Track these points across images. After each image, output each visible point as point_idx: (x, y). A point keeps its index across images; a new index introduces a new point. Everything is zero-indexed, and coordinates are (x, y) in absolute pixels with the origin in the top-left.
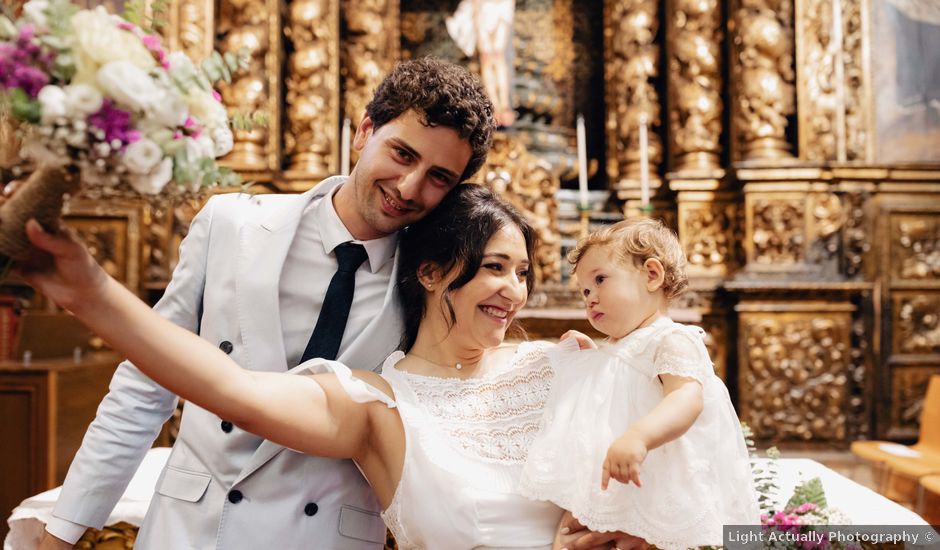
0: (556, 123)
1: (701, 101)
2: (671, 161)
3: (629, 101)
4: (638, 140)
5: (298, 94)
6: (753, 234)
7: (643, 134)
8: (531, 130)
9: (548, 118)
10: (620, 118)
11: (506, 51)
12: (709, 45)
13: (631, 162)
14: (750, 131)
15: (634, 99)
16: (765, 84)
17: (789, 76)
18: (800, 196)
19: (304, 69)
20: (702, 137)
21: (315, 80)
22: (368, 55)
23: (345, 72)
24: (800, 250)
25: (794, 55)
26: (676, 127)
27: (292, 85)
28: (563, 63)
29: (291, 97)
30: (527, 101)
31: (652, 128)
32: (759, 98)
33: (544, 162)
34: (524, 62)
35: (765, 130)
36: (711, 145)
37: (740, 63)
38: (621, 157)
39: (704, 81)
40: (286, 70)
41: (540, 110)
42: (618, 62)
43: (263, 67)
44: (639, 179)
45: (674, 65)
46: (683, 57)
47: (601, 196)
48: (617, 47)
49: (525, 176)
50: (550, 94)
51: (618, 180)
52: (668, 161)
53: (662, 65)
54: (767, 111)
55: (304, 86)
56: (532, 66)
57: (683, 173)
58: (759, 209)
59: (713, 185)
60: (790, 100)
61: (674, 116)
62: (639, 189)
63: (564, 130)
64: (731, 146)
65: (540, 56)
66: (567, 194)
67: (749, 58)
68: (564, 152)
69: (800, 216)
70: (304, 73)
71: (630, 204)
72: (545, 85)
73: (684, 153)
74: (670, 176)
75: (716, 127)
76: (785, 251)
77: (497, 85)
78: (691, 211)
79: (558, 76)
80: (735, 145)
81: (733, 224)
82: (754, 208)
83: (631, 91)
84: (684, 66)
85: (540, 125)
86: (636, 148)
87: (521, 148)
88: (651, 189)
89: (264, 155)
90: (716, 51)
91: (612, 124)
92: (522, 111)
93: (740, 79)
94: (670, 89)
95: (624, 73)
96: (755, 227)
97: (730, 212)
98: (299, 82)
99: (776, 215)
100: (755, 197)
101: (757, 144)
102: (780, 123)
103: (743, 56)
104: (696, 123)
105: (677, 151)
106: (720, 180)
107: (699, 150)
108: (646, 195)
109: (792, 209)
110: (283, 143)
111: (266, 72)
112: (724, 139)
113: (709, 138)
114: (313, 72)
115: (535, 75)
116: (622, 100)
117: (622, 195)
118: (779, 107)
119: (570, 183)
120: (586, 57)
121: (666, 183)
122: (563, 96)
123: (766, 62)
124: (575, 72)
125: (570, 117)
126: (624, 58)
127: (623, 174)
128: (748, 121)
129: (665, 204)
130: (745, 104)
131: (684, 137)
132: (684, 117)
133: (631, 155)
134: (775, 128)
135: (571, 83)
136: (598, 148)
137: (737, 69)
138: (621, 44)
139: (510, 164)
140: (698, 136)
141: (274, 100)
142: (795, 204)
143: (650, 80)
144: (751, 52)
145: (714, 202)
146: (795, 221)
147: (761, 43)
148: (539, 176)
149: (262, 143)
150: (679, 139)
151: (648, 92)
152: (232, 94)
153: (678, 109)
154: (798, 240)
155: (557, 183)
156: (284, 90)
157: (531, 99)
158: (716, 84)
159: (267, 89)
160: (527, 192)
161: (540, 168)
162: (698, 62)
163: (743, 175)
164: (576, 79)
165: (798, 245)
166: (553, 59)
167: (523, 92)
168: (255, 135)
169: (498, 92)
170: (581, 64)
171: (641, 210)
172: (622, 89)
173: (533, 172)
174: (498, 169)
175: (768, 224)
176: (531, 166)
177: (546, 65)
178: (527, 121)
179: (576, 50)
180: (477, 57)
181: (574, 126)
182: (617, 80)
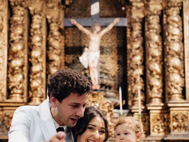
0: (112, 89)
1: (156, 82)
2: (148, 101)
3: (135, 82)
4: (138, 94)
5: (33, 79)
6: (173, 123)
7: (139, 92)
8: (105, 91)
9: (110, 87)
10: (132, 88)
11: (97, 67)
12: (159, 66)
13: (135, 101)
14: (172, 92)
15: (137, 82)
16: (175, 78)
17: (183, 75)
18: (186, 112)
19: (35, 71)
20: (157, 94)
21: (38, 75)
22: (55, 67)
23: (47, 72)
24: (187, 128)
25: (184, 69)
26: (149, 90)
27: (31, 76)
28: (114, 71)
29: (31, 80)
30: (104, 82)
31: (142, 91)
32: (174, 82)
33: (109, 101)
34: (103, 70)
35: (176, 91)
36: (160, 96)
37: (168, 71)
38: (132, 99)
39: (158, 77)
40: (30, 72)
41: (107, 85)
42: (131, 71)
43: (23, 71)
44: (138, 106)
45: (148, 72)
46: (151, 69)
47: (126, 111)
48: (131, 66)
49: (103, 105)
50: (111, 80)
51: (131, 107)
52: (146, 101)
53: (145, 71)
54: (176, 86)
55: (35, 77)
56: (105, 71)
57: (152, 104)
58: (174, 115)
59: (160, 108)
60: (183, 83)
61: (148, 87)
62: (138, 109)
63: (115, 91)
64: (165, 96)
65: (107, 68)
66: (116, 111)
67: (171, 70)
68: (115, 98)
69: (187, 117)
70: (35, 73)
71: (135, 114)
72: (109, 77)
73: (152, 98)
74: (147, 105)
75: (161, 90)
76: (182, 128)
77: (95, 76)
78: (154, 116)
79: (113, 75)
80: (167, 96)
81: (166, 120)
82: (173, 115)
83: (135, 79)
84: (151, 72)
85: (107, 89)
86: (137, 97)
87: (102, 96)
88: (142, 109)
89: (22, 98)
90: (161, 67)
91: (129, 89)
92: (102, 85)
93: (168, 76)
94: (147, 79)
95: (133, 74)
96: (173, 121)
97: (166, 116)
98: (33, 76)
99: (179, 117)
100: (173, 112)
101: (173, 96)
102: (180, 89)
103: (169, 69)
104: (155, 89)
105: (150, 98)
106: (162, 107)
107: (156, 97)
108: (140, 111)
109: (184, 116)
110: (28, 94)
111: (24, 72)
112: (164, 94)
113: (159, 94)
114: (38, 72)
115: (106, 74)
116: (132, 82)
117: (133, 111)
118: (180, 85)
119: (117, 107)
120: (121, 69)
121: (146, 107)
122: (114, 80)
123: (176, 71)
124: (118, 73)
125: (117, 87)
126: (134, 70)
127: (133, 104)
128: (171, 89)
129: (146, 114)
130: (170, 84)
131: (152, 94)
132: (152, 87)
133: (135, 99)
134: (179, 91)
135: (117, 76)
136: (125, 97)
137: (167, 73)
138: (132, 65)
139: (99, 101)
140: (156, 93)
141: (26, 81)
142: (185, 114)
143: (141, 76)
144: (171, 68)
145: (161, 113)
146: (185, 119)
147: (175, 66)
148: (108, 105)
149: (22, 94)
150: (150, 94)
151: (140, 80)
152: (13, 79)
153: (150, 85)
154: (186, 125)
155: (113, 107)
156: (29, 78)
157: (105, 81)
158: (161, 78)
159: (23, 78)
160: (104, 110)
161: (108, 102)
162: (156, 71)
163: (169, 105)
164: (118, 75)
165: (186, 126)
166: (111, 69)
167: (102, 79)
168: (19, 91)
169: (95, 79)
170: (120, 71)
171: (139, 115)
172: (132, 79)
173: (106, 104)
174: (95, 103)
175: (177, 120)
176: (105, 102)
177: (109, 71)
178: (104, 88)
179: (118, 67)
180: (89, 68)
181: (118, 90)
182: (131, 76)
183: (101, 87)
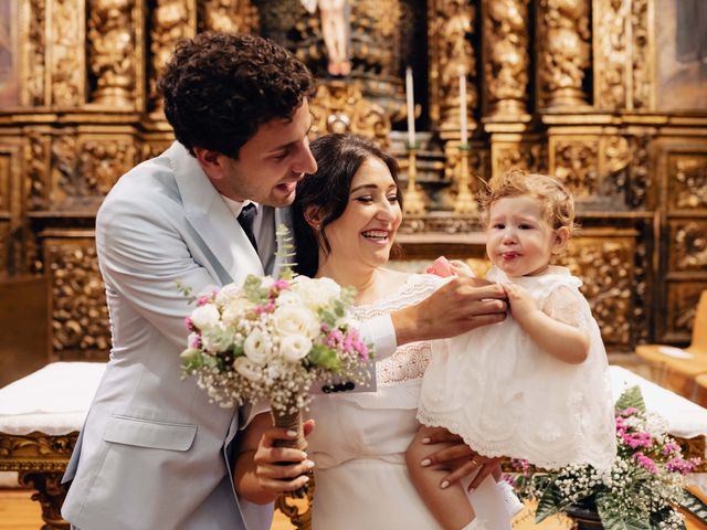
0: (385, 73)
1: (509, 54)
2: (485, 106)
3: (449, 55)
4: (458, 88)
5: (161, 45)
6: (555, 170)
7: (463, 83)
8: (364, 79)
9: (378, 68)
10: (441, 69)
11: (344, 9)
12: (518, 6)
13: (451, 107)
14: (553, 82)
15: (454, 53)
16: (565, 41)
17: (587, 35)
18: (594, 138)
19: (167, 22)
20: (512, 87)
21: (176, 33)
22: (223, 11)
23: (202, 25)
24: (594, 184)
25: (590, 15)
26: (489, 77)
27: (155, 36)
28: (390, 21)
29: (155, 47)
30: (360, 53)
31: (469, 78)
32: (561, 54)
33: (375, 106)
34: (358, 18)
35: (566, 81)
36: (519, 93)
37: (545, 23)
38: (442, 103)
39: (514, 38)
40: (150, 23)
41: (371, 61)
42: (440, 21)
43: (130, 20)
44: (458, 123)
45: (488, 23)
46: (497, 18)
47: (425, 136)
48: (439, 7)
49: (361, 120)
50: (380, 47)
51: (439, 124)
52: (482, 107)
53: (477, 23)
54: (568, 66)
55: (166, 37)
56: (364, 22)
57: (497, 117)
58: (560, 149)
59: (520, 128)
60: (587, 56)
61: (488, 67)
62: (459, 131)
63: (393, 78)
64: (535, 95)
65: (371, 13)
66: (396, 135)
67: (553, 19)
68: (392, 97)
69: (595, 155)
70: (167, 26)
71: (450, 144)
72: (375, 40)
73: (497, 100)
74: (485, 120)
75: (523, 77)
76: (581, 185)
77: (336, 36)
78: (503, 150)
79: (386, 31)
80: (540, 94)
81: (538, 162)
82: (556, 148)
83: (451, 45)
84: (497, 24)
85: (371, 74)
86: (456, 96)
87: (358, 95)
88: (469, 131)
89: (131, 99)
90: (524, 12)
91: (434, 74)
92: (356, 61)
93: (545, 38)
94: (485, 45)
95: (445, 30)
96: (557, 165)
97: (535, 151)
98: (161, 34)
99: (574, 154)
100: (558, 138)
101: (559, 93)
102: (577, 74)
103: (547, 17)
104: (506, 74)
105: (491, 98)
106: (526, 124)
107: (509, 98)
108: (464, 136)
109: (588, 149)
110: (147, 87)
111: (133, 25)
112: (530, 88)
113: (517, 88)
114: (174, 25)
115: (368, 30)
116: (443, 53)
117: (444, 136)
118: (578, 61)
119: (400, 125)
120: (410, 14)
121: (481, 126)
122: (391, 49)
123: (567, 23)
124: (401, 27)
125: (397, 67)
126: (446, 18)
127: (444, 118)
128: (552, 74)
129: (480, 144)
130: (549, 59)
131: (497, 87)
132: (497, 68)
133: (451, 101)
134: (574, 80)
135: (397, 37)
136: (422, 97)
137: (542, 28)
138: (443, 4)
139: (348, 108)
140: (507, 86)
141: (139, 50)
142: (590, 145)
143: (468, 36)
144: (554, 14)
145: (521, 143)
146: (590, 160)
147: (564, 7)
148: (374, 119)
149: (130, 88)
150: (492, 88)
151: (465, 47)
152: (102, 44)
153: (492, 62)
154: (593, 175)
155: (388, 125)
156: (148, 41)
157: (365, 50)
158: (524, 41)
159: (133, 40)
160: (363, 133)
161: (374, 112)
162: (509, 21)
163: (548, 120)
164: (402, 33)
165: (592, 180)
166: (382, 16)
167: (357, 45)
168: (122, 80)
169: (336, 45)
170: (406, 21)
171: (460, 149)
172: (443, 44)
173: (368, 116)
174: (338, 113)
175: (567, 162)
176: (367, 111)
177: (376, 21)
178: (360, 71)
179: (402, 9)
181: (403, 77)
182: (439, 36)
183: (353, 68)
